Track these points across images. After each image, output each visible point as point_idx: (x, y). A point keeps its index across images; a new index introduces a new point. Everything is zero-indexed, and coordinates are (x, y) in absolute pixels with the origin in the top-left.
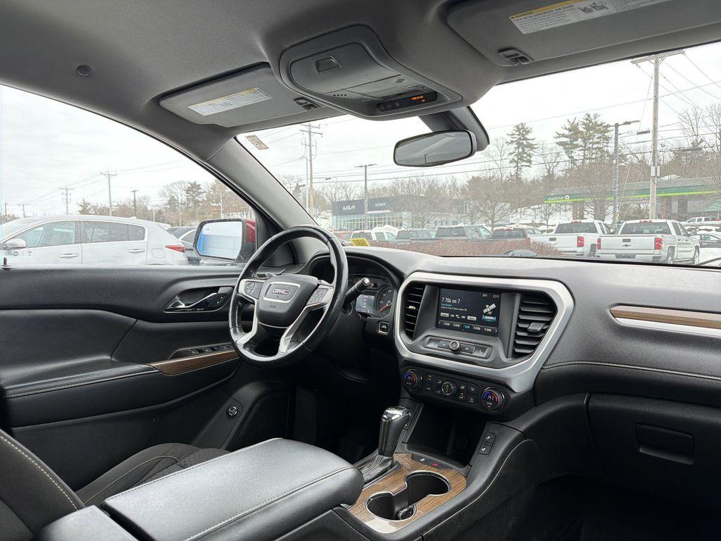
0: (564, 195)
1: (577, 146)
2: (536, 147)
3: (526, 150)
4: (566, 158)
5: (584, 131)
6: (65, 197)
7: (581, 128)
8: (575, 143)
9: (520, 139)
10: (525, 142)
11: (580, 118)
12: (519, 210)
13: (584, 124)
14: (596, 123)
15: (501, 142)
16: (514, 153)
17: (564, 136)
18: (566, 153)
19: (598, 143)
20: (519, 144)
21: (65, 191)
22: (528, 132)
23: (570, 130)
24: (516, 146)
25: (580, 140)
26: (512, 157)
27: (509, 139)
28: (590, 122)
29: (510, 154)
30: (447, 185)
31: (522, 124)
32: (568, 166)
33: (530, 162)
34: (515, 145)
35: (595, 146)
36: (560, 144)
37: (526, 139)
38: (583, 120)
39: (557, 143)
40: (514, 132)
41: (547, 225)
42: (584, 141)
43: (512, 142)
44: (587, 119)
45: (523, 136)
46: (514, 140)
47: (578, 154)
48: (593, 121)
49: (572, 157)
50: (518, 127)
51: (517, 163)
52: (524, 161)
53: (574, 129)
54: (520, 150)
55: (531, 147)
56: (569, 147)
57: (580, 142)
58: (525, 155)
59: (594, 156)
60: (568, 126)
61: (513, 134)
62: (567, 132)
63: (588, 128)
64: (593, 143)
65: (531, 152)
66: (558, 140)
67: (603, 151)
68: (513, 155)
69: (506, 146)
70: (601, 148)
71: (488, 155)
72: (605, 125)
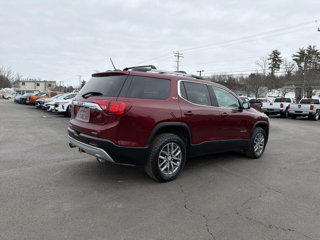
0: (292, 85)
2: (282, 61)
3: (278, 63)
4: (297, 66)
5: (308, 54)
6: (79, 79)
7: (306, 53)
9: (274, 57)
10: (277, 59)
11: (306, 48)
12: (272, 90)
13: (308, 50)
14: (314, 50)
15: (265, 59)
16: (271, 63)
17: (297, 56)
18: (297, 64)
19: (314, 60)
20: (274, 60)
21: (79, 77)
22: (279, 54)
23: (300, 53)
26: (270, 66)
27: (269, 57)
28: (311, 49)
29: (269, 64)
30: (239, 77)
31: (276, 50)
32: (298, 70)
33: (279, 68)
34: (272, 60)
36: (295, 60)
37: (277, 57)
39: (293, 59)
40: (272, 54)
43: (271, 59)
44: (309, 48)
45: (276, 56)
46: (272, 57)
47: (303, 64)
48: (313, 49)
49: (300, 66)
50: (274, 52)
51: (272, 68)
52: (276, 67)
53: (302, 53)
54: (274, 62)
55: (280, 61)
56: (298, 62)
58: (277, 65)
60: (299, 51)
62: (298, 54)
63: (310, 52)
65: (280, 63)
66: (294, 58)
68: (271, 65)
69: (267, 60)
70: (315, 62)
71: (258, 64)
72: (318, 51)
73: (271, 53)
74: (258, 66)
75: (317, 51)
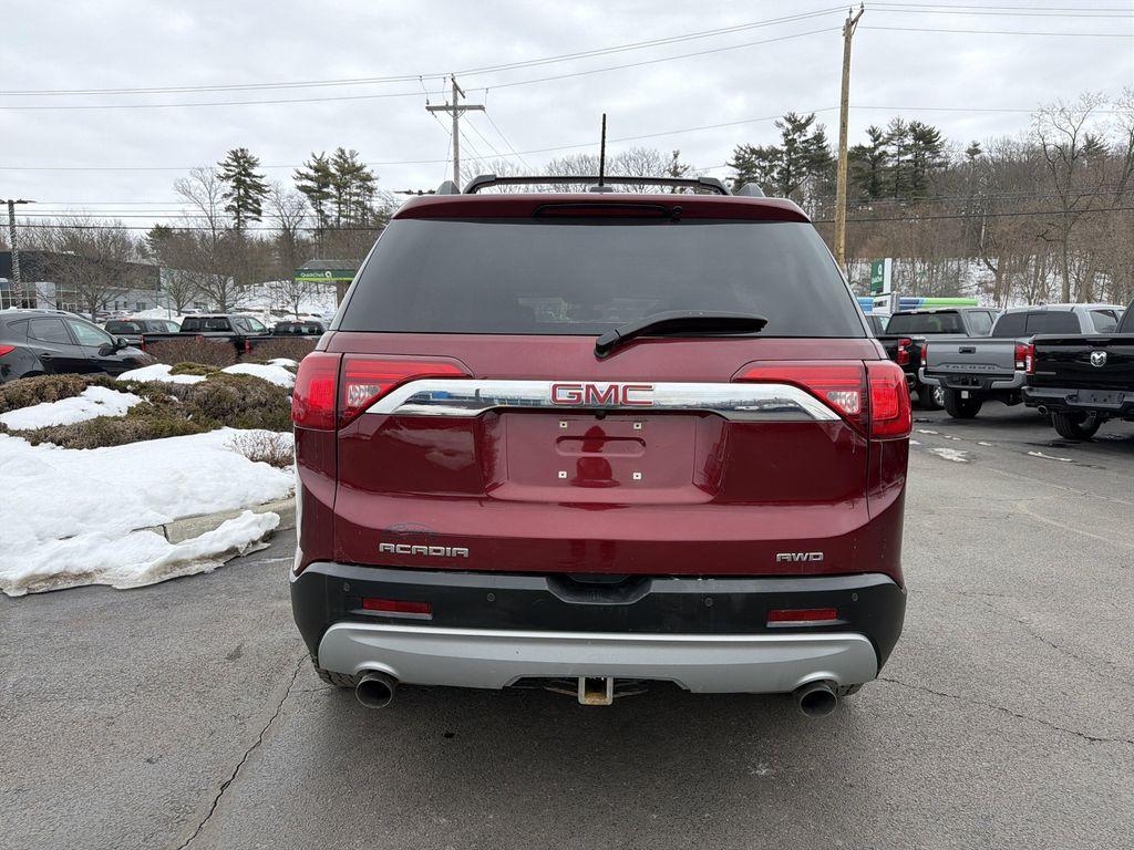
0: (323, 271)
1: (328, 196)
2: (267, 189)
3: (252, 193)
4: (313, 211)
5: (338, 174)
7: (333, 170)
8: (325, 190)
9: (240, 173)
10: (248, 179)
11: (330, 154)
13: (336, 163)
14: (353, 165)
15: (208, 174)
16: (231, 194)
17: (307, 177)
18: (313, 204)
19: (358, 195)
20: (240, 183)
22: (253, 165)
23: (317, 170)
24: (235, 184)
25: (332, 186)
26: (229, 202)
27: (222, 171)
28: (345, 161)
29: (226, 196)
30: (110, 237)
31: (242, 150)
32: (317, 224)
33: (259, 212)
34: (231, 183)
35: (354, 199)
36: (303, 189)
37: (249, 175)
38: (335, 158)
39: (298, 188)
40: (230, 161)
41: (297, 314)
42: (338, 190)
43: (228, 177)
44: (340, 157)
45: (245, 170)
46: (231, 173)
47: (329, 207)
48: (350, 160)
49: (321, 212)
50: (235, 153)
51: (238, 212)
52: (247, 209)
53: (321, 168)
54: (242, 191)
55: (259, 188)
56: (316, 195)
57: (331, 189)
58: (250, 201)
59: (352, 214)
60: (314, 164)
61: (229, 165)
62: (312, 173)
63: (343, 171)
64: (350, 194)
65: (260, 197)
66: (300, 183)
67: (365, 208)
68: (231, 199)
69: (217, 182)
70: (363, 202)
71: (187, 193)
72: (366, 170)
73: (225, 158)
74: (185, 198)
75: (361, 168)
